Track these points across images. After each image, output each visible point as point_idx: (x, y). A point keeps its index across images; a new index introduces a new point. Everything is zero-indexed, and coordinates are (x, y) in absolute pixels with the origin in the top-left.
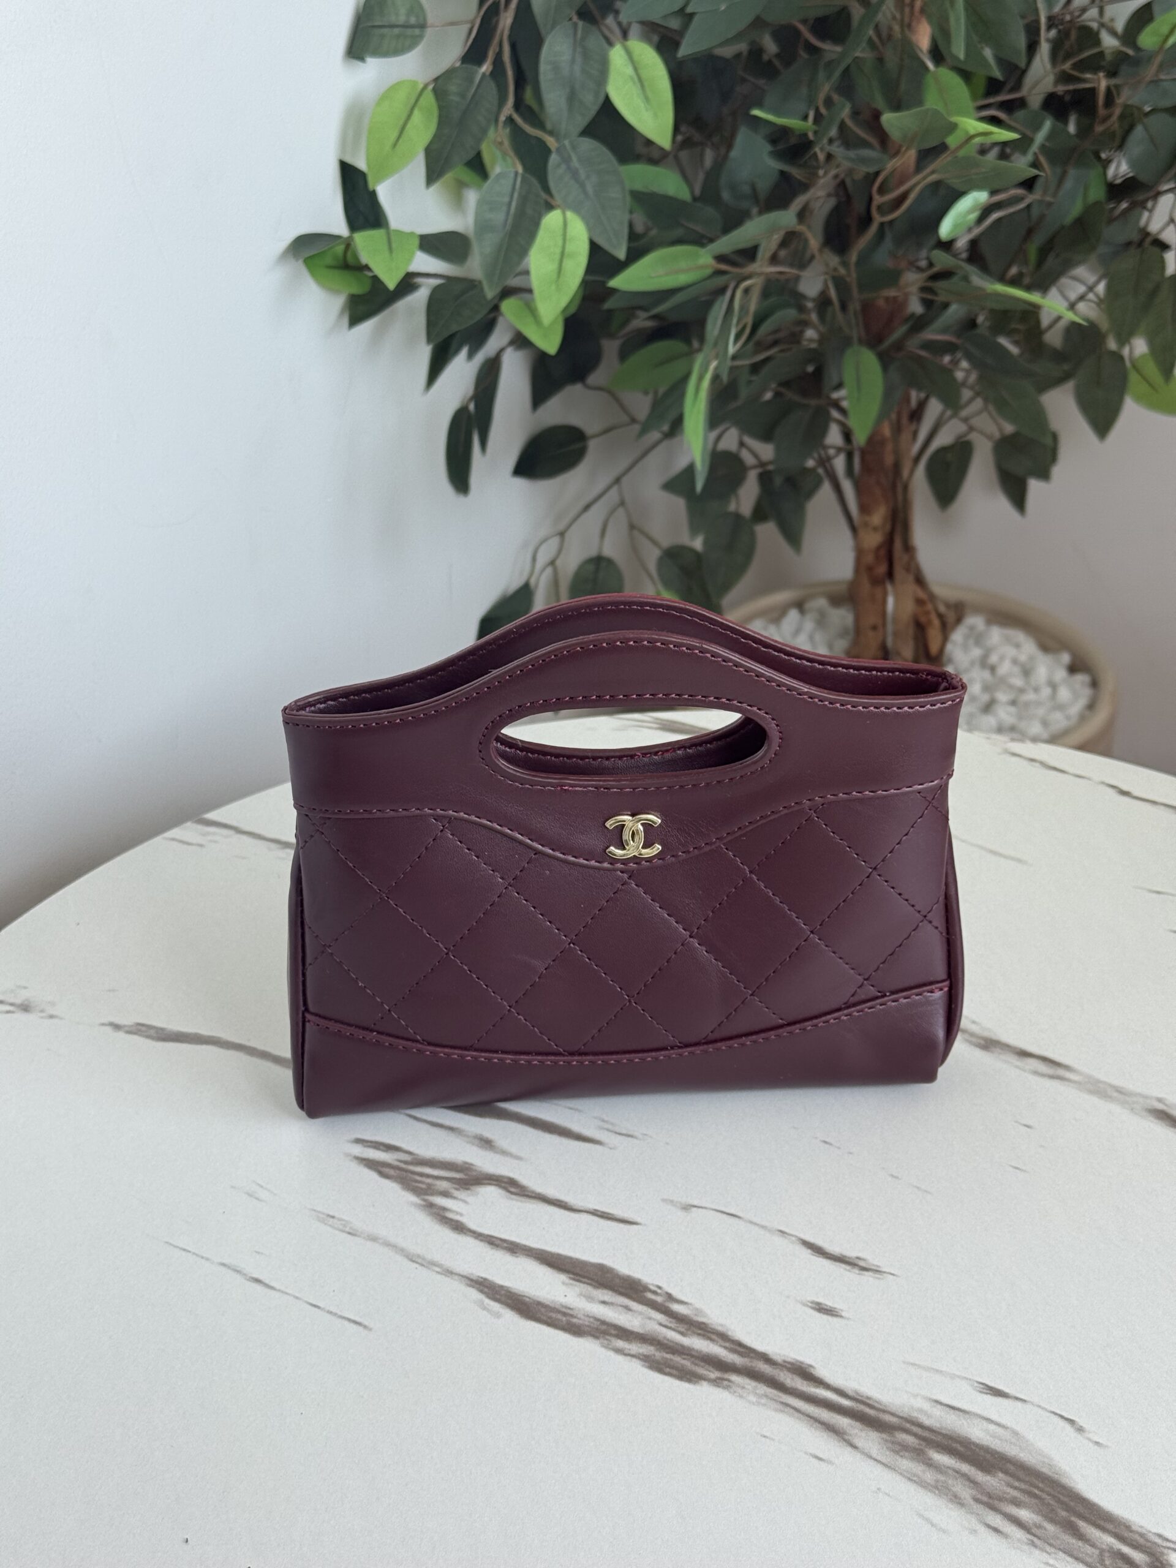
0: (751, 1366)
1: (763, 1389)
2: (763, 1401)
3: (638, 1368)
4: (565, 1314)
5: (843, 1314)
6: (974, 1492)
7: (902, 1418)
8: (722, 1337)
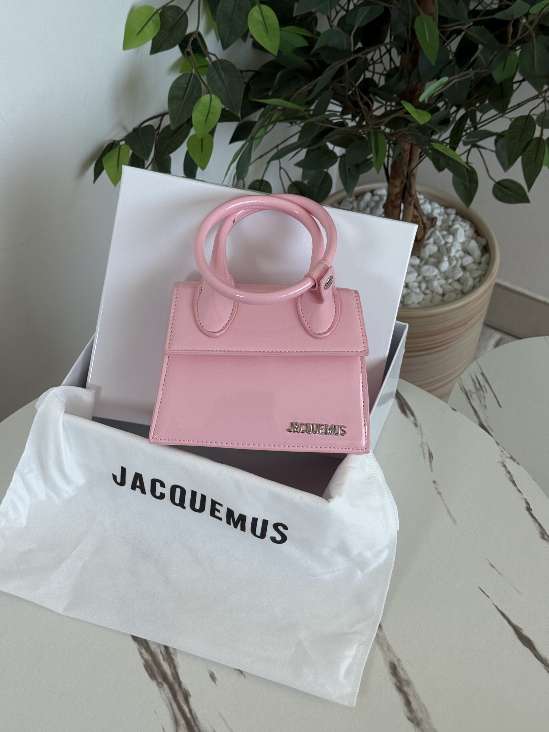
0: (173, 684)
1: (170, 695)
2: (166, 699)
3: (141, 664)
5: (217, 682)
8: (174, 668)
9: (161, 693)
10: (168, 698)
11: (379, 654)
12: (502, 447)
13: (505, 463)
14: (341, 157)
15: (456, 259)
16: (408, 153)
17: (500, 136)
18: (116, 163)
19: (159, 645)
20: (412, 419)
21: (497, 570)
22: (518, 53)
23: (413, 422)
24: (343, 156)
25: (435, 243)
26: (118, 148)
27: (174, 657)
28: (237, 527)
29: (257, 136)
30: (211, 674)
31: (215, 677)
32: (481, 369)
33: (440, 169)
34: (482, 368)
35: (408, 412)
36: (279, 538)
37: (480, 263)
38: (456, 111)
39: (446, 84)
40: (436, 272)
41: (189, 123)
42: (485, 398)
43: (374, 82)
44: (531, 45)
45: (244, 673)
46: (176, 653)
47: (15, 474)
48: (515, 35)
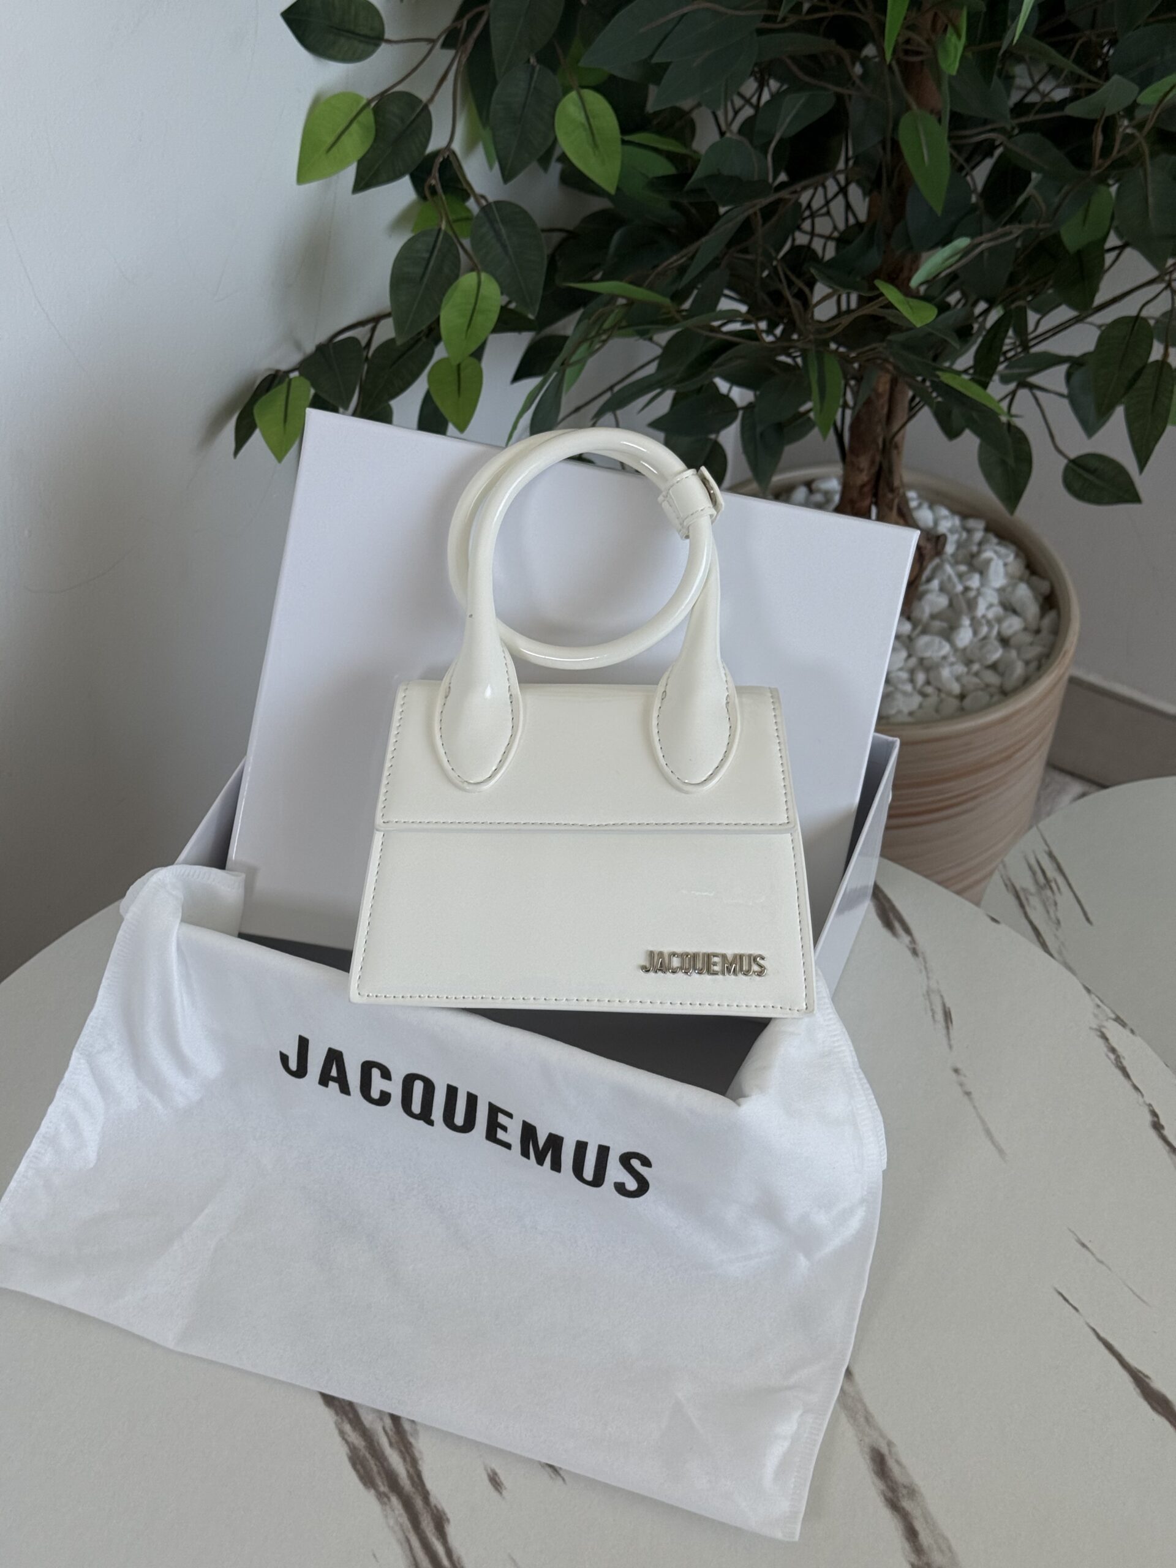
0: (411, 1497)
1: (405, 1520)
2: (397, 1528)
3: (342, 1455)
5: (504, 1492)
8: (413, 1462)
9: (386, 1517)
10: (401, 1525)
11: (847, 1431)
12: (1097, 996)
13: (1104, 1030)
14: (744, 408)
15: (989, 623)
16: (884, 400)
17: (1076, 363)
18: (282, 415)
19: (379, 1413)
20: (906, 939)
21: (1093, 1254)
22: (1113, 189)
23: (907, 947)
24: (750, 407)
25: (942, 589)
26: (285, 385)
27: (412, 1440)
28: (543, 1163)
29: (574, 358)
30: (492, 1476)
31: (501, 1481)
32: (1047, 845)
33: (952, 432)
34: (1049, 841)
35: (897, 925)
36: (632, 1185)
37: (1038, 631)
38: (986, 312)
39: (966, 252)
40: (946, 648)
41: (433, 335)
42: (1056, 904)
43: (814, 252)
44: (1141, 173)
45: (561, 1472)
46: (416, 1433)
47: (75, 1054)
48: (1106, 150)
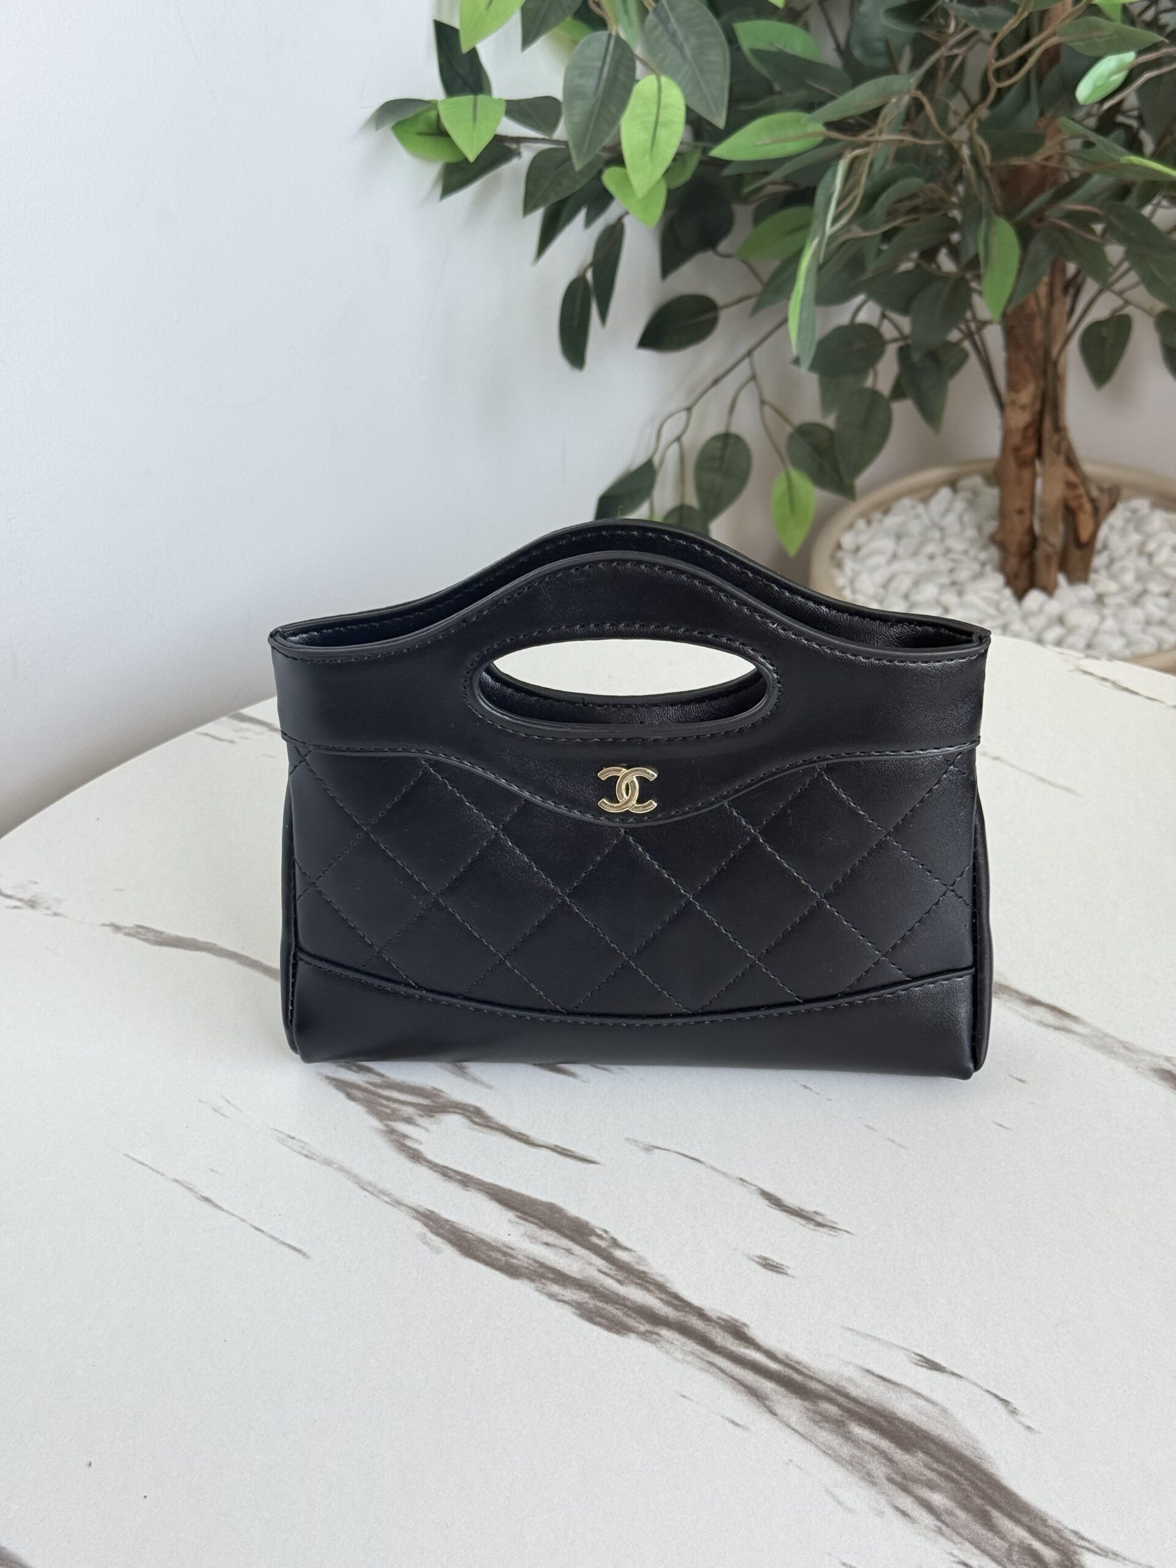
0: (684, 1321)
1: (691, 1345)
2: (689, 1358)
3: (568, 1316)
4: (505, 1254)
5: (789, 1271)
6: (889, 1471)
7: (828, 1386)
8: (661, 1288)
9: (667, 1352)
10: (693, 1354)
27: (642, 1268)
